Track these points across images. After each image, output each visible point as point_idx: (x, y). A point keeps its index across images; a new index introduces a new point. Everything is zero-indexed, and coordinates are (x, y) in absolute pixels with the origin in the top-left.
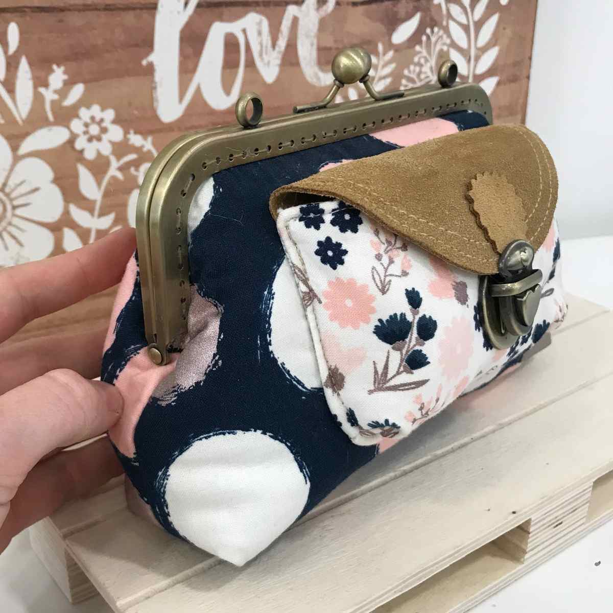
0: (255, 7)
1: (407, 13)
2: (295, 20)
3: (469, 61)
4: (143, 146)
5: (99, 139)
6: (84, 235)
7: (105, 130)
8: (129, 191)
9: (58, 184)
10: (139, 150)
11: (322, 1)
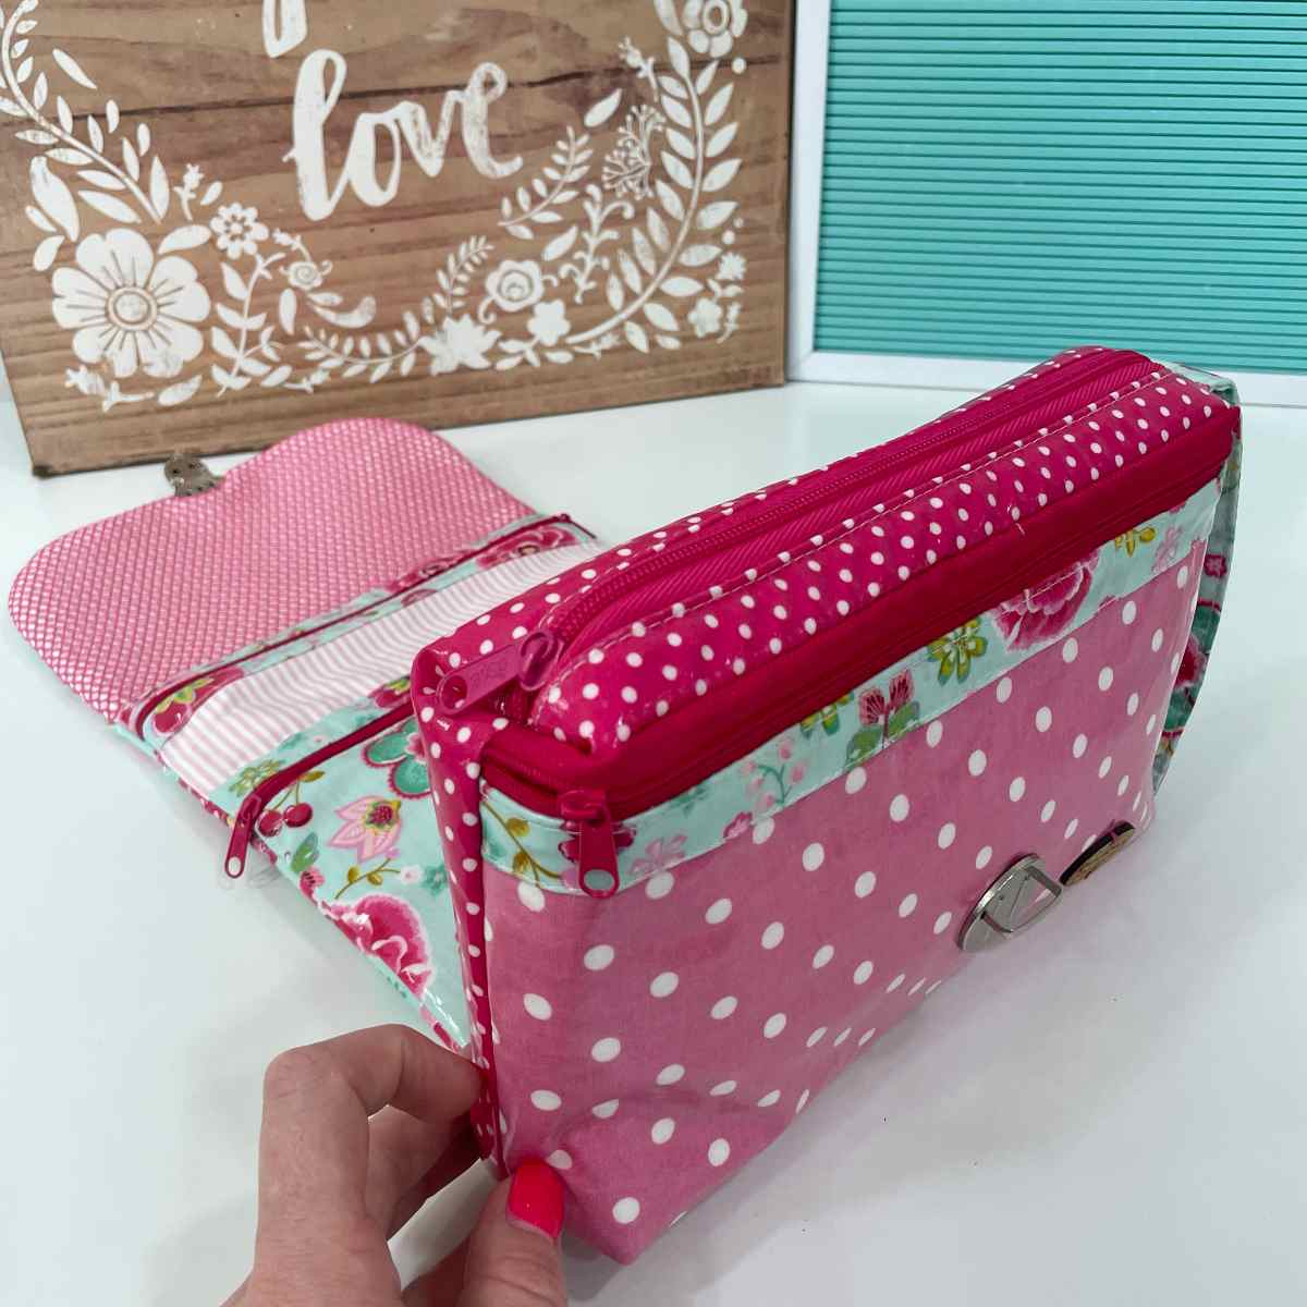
0: (408, 94)
1: (602, 90)
2: (458, 107)
3: (695, 142)
4: (291, 245)
5: (242, 237)
6: (234, 335)
7: (247, 229)
8: (279, 291)
9: (204, 284)
10: (286, 249)
11: (489, 84)
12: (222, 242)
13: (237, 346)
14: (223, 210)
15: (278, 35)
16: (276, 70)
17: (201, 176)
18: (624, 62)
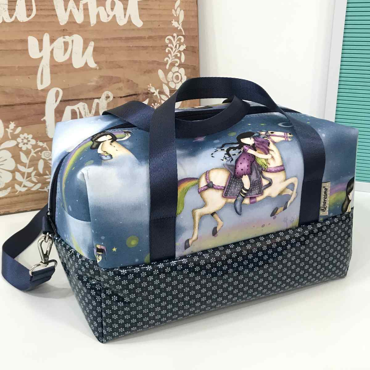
0: (82, 100)
1: (143, 99)
2: (98, 104)
4: (43, 146)
5: (27, 144)
6: (23, 174)
7: (29, 141)
8: (38, 160)
9: (13, 158)
10: (41, 147)
11: (108, 97)
12: (20, 146)
13: (23, 178)
14: (21, 135)
15: (42, 83)
16: (41, 94)
17: (15, 125)
18: (150, 91)
